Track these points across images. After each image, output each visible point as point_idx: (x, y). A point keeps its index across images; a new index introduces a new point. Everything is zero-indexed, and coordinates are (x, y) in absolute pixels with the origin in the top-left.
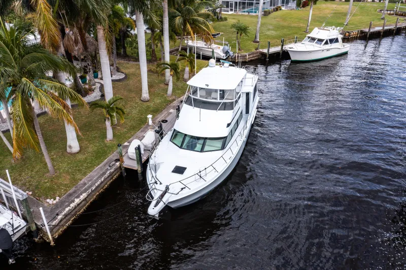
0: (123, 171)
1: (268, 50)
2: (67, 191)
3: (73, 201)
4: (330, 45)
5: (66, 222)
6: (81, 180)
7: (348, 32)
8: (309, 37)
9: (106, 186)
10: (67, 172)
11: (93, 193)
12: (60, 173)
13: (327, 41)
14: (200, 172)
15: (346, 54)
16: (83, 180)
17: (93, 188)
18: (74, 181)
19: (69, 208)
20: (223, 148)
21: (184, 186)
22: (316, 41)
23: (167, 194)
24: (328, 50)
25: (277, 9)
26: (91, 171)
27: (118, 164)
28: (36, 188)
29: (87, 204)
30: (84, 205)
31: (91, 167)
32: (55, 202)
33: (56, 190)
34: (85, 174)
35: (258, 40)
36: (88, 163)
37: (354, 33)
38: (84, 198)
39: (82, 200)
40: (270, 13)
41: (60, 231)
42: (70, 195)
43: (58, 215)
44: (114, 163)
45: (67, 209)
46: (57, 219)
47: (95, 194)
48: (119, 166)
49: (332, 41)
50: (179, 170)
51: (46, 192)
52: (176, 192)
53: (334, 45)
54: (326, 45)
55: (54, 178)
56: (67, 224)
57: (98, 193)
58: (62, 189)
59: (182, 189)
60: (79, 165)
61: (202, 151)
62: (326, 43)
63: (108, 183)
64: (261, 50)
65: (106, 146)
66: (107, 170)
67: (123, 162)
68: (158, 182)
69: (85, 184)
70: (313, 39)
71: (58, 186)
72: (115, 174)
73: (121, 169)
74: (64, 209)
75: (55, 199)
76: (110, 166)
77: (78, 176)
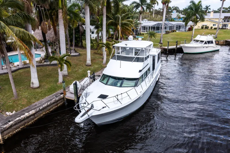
0: (65, 101)
1: (168, 47)
2: (22, 108)
3: (24, 114)
4: (208, 44)
5: (16, 129)
6: (34, 103)
7: (218, 41)
8: (194, 40)
9: (52, 109)
10: (26, 98)
11: (40, 112)
12: (21, 98)
13: (206, 42)
14: (117, 95)
15: (218, 51)
16: (36, 103)
17: (41, 108)
18: (29, 103)
19: (19, 118)
20: (136, 85)
21: (106, 106)
22: (199, 42)
23: (92, 110)
24: (207, 47)
25: (173, 31)
26: (43, 99)
27: (62, 95)
28: (2, 106)
29: (35, 119)
30: (33, 119)
31: (44, 96)
32: (11, 114)
33: (15, 107)
34: (38, 100)
35: (162, 42)
36: (42, 94)
37: (222, 41)
38: (32, 113)
39: (30, 114)
40: (169, 33)
41: (9, 134)
42: (24, 111)
43: (10, 121)
44: (59, 95)
45: (17, 119)
46: (8, 124)
47: (42, 113)
48: (62, 97)
49: (209, 42)
50: (103, 97)
51: (8, 108)
52: (98, 109)
53: (210, 45)
54: (206, 44)
55: (16, 100)
56: (17, 131)
57: (44, 113)
58: (19, 107)
59: (103, 108)
60: (36, 94)
61: (121, 86)
62: (206, 43)
63: (54, 108)
64: (163, 47)
65: (57, 86)
66: (54, 98)
67: (65, 94)
68: (87, 103)
69: (36, 105)
70: (197, 41)
71: (17, 105)
72: (60, 103)
73: (64, 100)
74: (16, 119)
75: (12, 112)
76: (56, 96)
77: (33, 100)
